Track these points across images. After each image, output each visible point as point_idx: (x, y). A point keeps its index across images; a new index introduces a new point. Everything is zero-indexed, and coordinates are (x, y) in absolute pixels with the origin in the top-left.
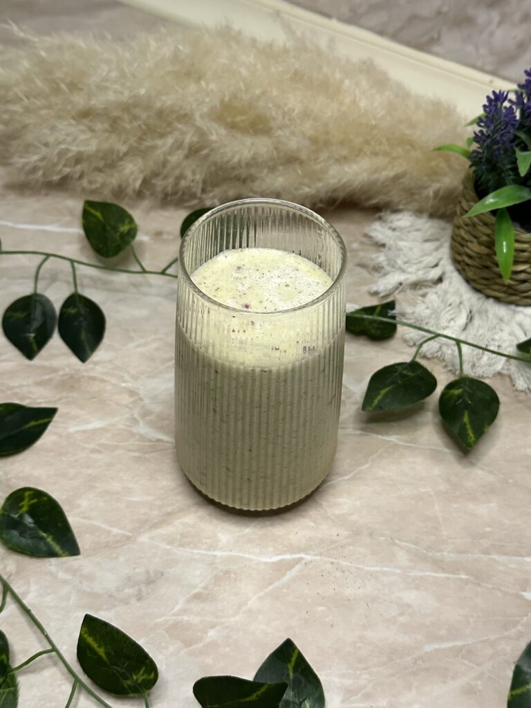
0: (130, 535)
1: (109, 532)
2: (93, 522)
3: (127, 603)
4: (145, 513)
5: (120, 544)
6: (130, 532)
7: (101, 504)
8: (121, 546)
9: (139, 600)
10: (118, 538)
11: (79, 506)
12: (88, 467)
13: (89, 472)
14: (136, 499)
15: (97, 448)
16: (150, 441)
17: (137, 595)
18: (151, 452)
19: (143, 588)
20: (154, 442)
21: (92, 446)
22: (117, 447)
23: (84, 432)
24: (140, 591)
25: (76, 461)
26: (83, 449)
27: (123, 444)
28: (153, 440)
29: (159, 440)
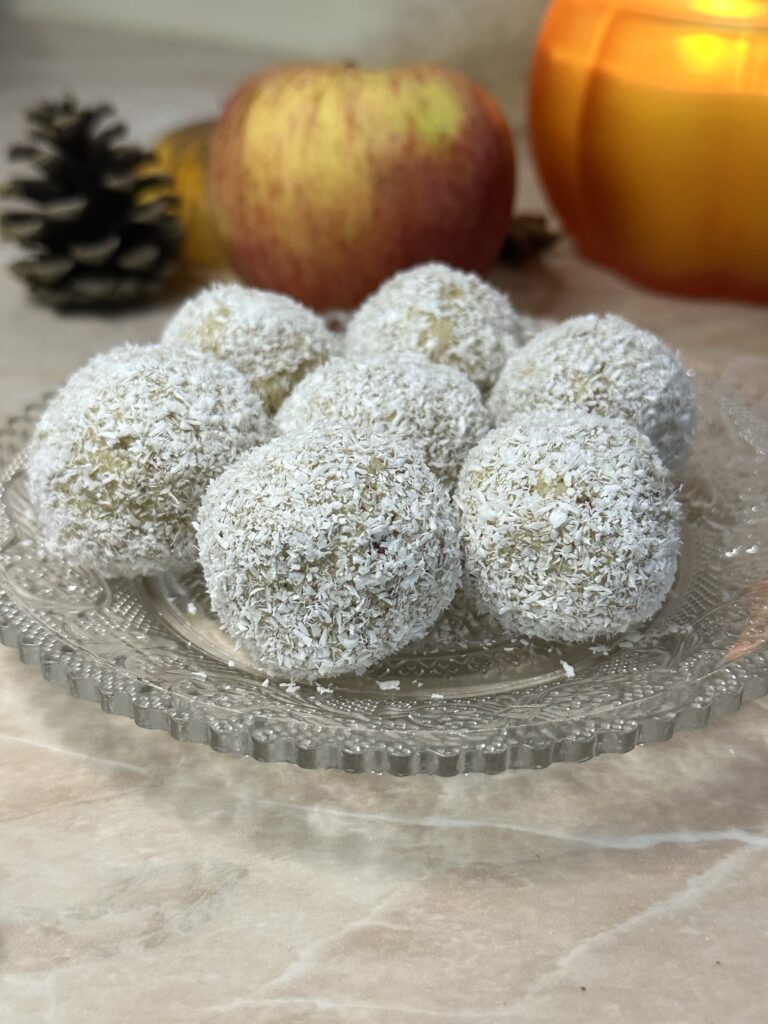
3: (107, 954)
9: (150, 945)
17: (145, 933)
19: (173, 912)
24: (159, 919)
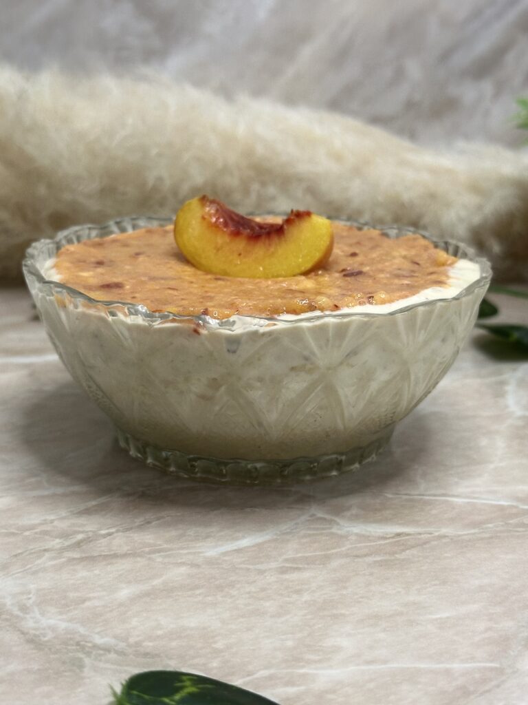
0: (497, 665)
1: (448, 672)
2: (395, 665)
4: (488, 629)
5: (494, 683)
6: (492, 661)
7: (382, 635)
8: (498, 686)
10: (477, 676)
11: (337, 649)
12: (298, 592)
13: (306, 597)
14: (445, 615)
15: (287, 565)
16: (384, 538)
18: (403, 550)
20: (393, 537)
21: (273, 565)
22: (327, 558)
23: (239, 551)
25: (263, 590)
26: (261, 572)
27: (334, 551)
28: (388, 536)
29: (399, 535)
